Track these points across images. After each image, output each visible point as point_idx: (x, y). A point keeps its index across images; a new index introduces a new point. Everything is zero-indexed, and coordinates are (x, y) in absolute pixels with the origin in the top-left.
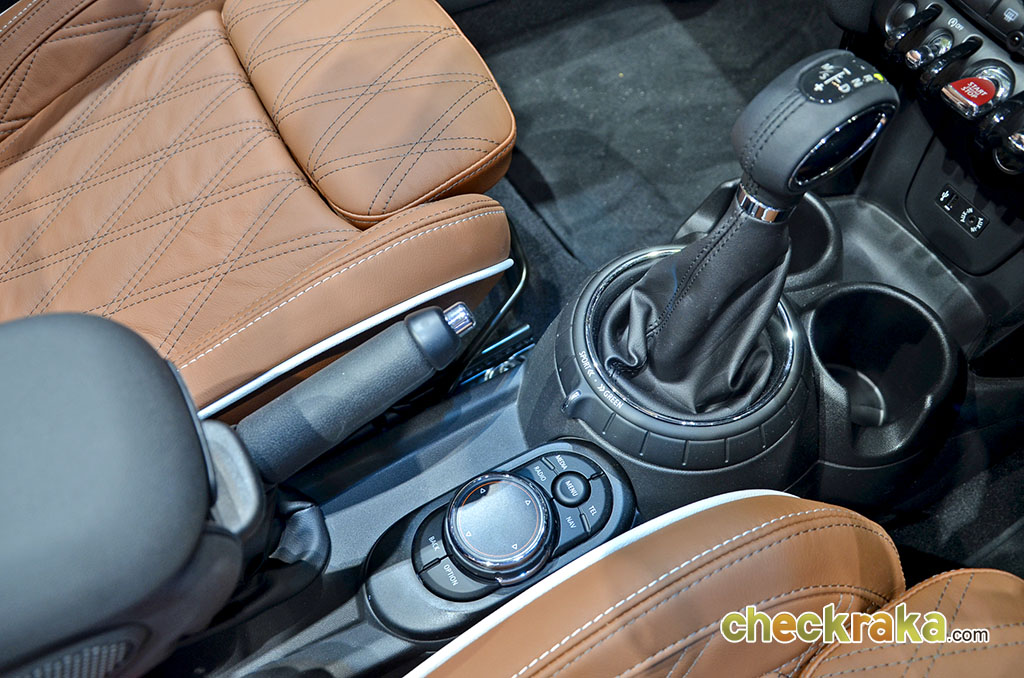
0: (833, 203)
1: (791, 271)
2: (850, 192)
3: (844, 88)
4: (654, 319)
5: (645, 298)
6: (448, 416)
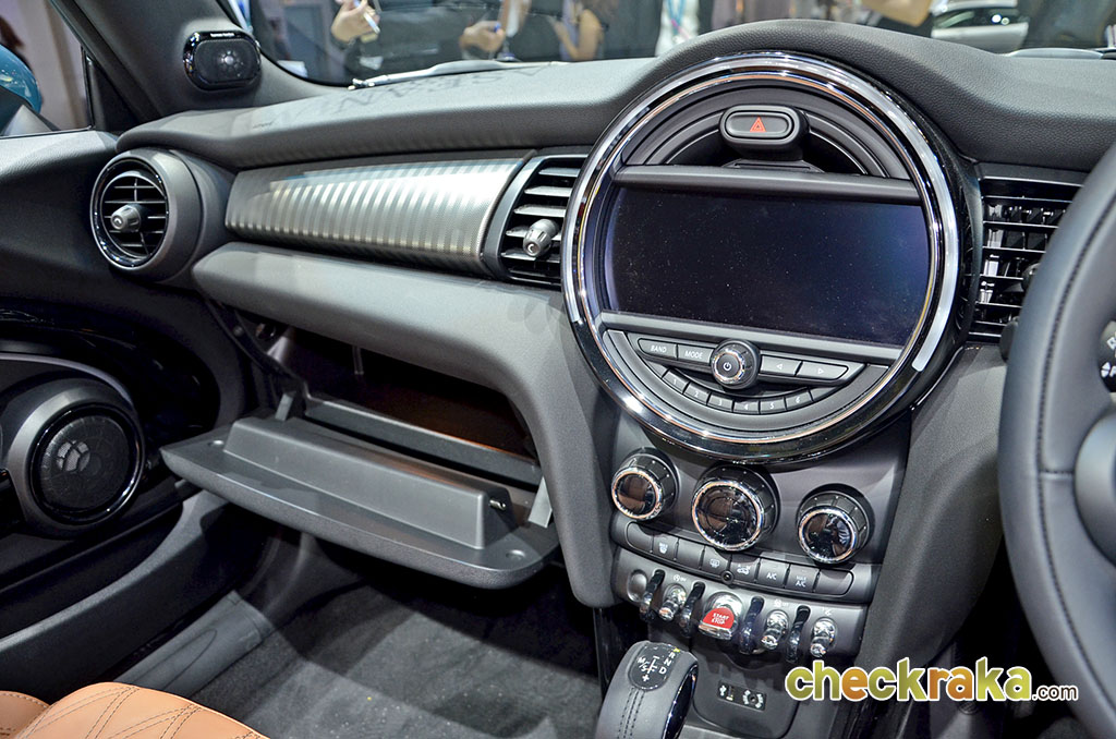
3: (663, 671)
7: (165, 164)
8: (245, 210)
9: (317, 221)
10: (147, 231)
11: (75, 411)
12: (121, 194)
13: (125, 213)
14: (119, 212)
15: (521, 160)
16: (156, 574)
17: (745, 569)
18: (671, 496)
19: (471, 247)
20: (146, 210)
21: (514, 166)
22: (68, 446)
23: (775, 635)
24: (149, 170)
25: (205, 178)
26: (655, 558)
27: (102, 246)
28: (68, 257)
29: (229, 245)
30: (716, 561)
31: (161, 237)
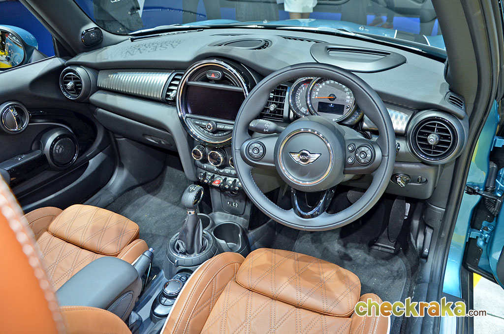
0: (210, 215)
1: (204, 228)
2: (212, 212)
3: (194, 189)
4: (184, 244)
5: (180, 241)
6: (152, 285)
7: (79, 70)
8: (102, 81)
9: (122, 87)
10: (77, 88)
11: (60, 137)
12: (69, 79)
13: (70, 84)
14: (69, 84)
15: (171, 73)
16: (83, 181)
17: (222, 171)
18: (205, 155)
19: (159, 96)
20: (75, 83)
21: (169, 75)
22: (59, 146)
23: (228, 185)
24: (74, 72)
25: (91, 74)
26: (204, 169)
27: (65, 94)
28: (55, 96)
29: (99, 91)
30: (216, 169)
31: (80, 90)
